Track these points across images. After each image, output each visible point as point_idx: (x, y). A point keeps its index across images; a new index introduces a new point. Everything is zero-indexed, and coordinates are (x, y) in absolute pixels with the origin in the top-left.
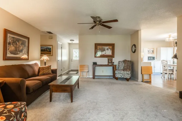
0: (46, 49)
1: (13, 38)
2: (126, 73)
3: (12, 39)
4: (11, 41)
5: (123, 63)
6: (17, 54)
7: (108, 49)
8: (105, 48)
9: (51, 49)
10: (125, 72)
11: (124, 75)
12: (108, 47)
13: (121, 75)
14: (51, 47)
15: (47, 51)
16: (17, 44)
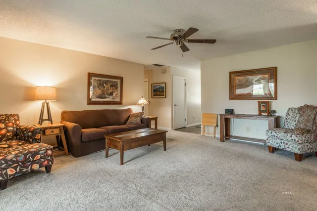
0: (159, 88)
1: (99, 80)
2: (290, 139)
3: (99, 82)
4: (96, 84)
5: (297, 112)
6: (105, 98)
7: (258, 80)
8: (253, 80)
9: (163, 87)
10: (289, 135)
11: (286, 142)
12: (259, 77)
13: (279, 141)
14: (164, 85)
15: (160, 91)
16: (104, 86)
